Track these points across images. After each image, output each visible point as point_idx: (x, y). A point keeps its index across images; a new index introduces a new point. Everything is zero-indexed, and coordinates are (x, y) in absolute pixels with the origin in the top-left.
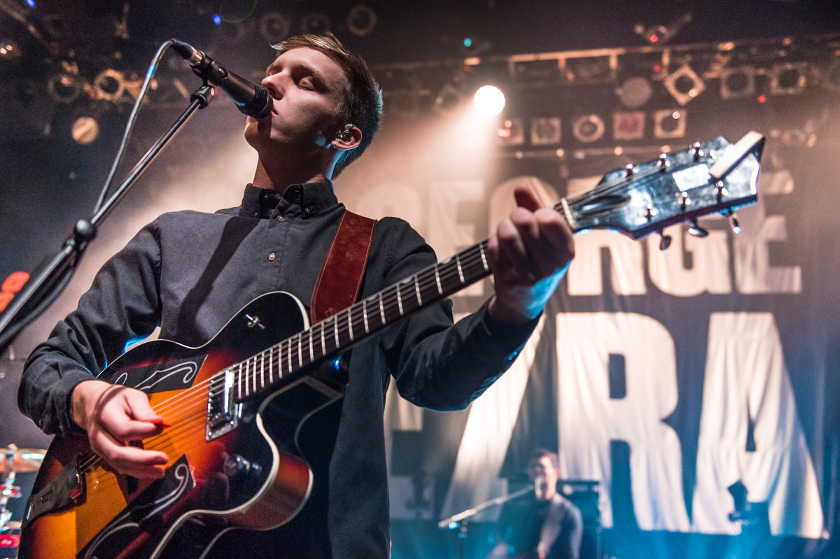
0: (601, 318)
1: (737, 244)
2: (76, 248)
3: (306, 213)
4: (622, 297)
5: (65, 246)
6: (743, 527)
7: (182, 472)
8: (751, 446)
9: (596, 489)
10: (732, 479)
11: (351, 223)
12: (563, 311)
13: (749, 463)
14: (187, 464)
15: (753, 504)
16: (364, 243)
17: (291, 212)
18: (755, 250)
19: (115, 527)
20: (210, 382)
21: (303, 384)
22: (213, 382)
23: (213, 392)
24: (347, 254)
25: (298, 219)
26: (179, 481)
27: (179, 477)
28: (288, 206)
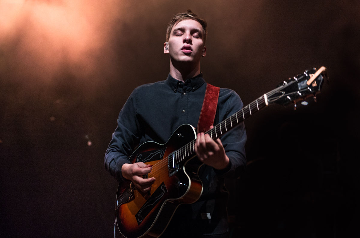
3: (193, 89)
7: (163, 187)
11: (210, 92)
14: (164, 185)
16: (215, 102)
17: (188, 90)
19: (146, 206)
20: (168, 158)
22: (169, 158)
23: (169, 161)
24: (209, 107)
25: (191, 92)
26: (163, 190)
27: (162, 189)
28: (187, 88)
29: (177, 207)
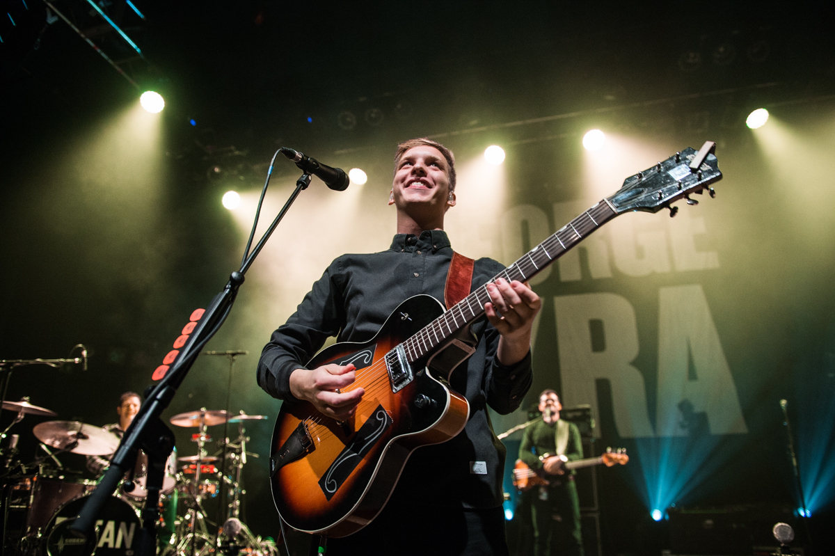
2: (231, 289)
3: (435, 249)
5: (225, 289)
7: (381, 415)
14: (384, 410)
16: (470, 269)
17: (424, 248)
19: (343, 458)
20: (386, 357)
21: (452, 345)
24: (460, 273)
25: (430, 253)
26: (381, 421)
27: (380, 419)
28: (423, 244)
29: (411, 453)
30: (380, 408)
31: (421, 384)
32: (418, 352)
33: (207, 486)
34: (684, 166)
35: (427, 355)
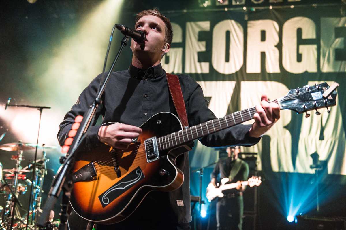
0: (260, 83)
1: (322, 51)
4: (269, 74)
6: (316, 171)
8: (322, 138)
9: (255, 156)
10: (312, 151)
12: (244, 80)
13: (320, 144)
14: (141, 170)
15: (321, 161)
18: (329, 52)
21: (184, 147)
23: (149, 147)
25: (152, 80)
27: (138, 174)
30: (139, 168)
31: (162, 163)
32: (165, 147)
33: (20, 187)
34: (320, 92)
35: (169, 149)
